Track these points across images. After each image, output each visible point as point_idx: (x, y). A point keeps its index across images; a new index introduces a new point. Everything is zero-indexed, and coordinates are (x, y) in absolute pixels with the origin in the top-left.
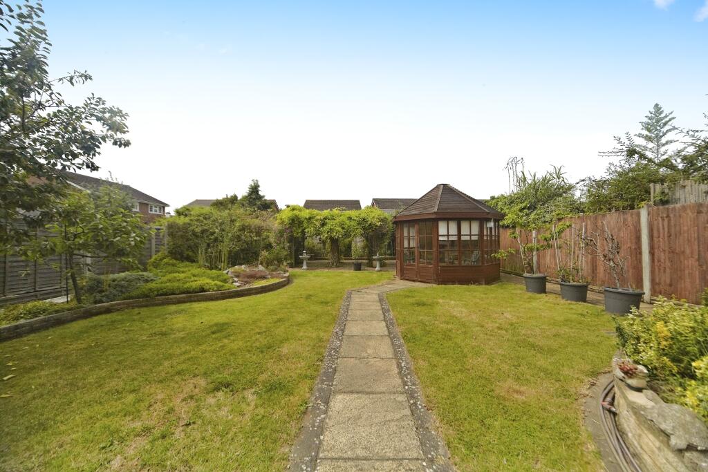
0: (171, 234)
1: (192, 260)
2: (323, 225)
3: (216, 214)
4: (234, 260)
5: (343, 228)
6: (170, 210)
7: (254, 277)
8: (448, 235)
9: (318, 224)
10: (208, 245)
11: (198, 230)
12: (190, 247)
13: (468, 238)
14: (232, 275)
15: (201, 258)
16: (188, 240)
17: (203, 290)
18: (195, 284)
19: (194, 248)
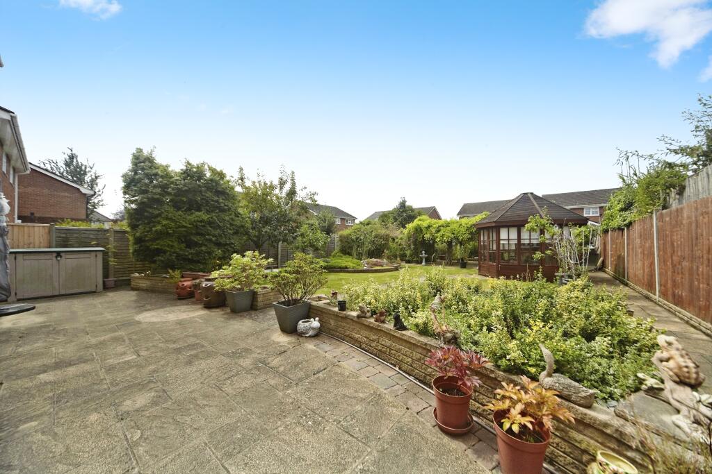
0: (341, 240)
1: (350, 254)
2: (438, 231)
3: (363, 228)
4: (371, 254)
5: (454, 234)
6: (357, 222)
7: (376, 265)
8: (509, 240)
9: (434, 231)
10: (358, 246)
11: (354, 238)
12: (350, 247)
13: (527, 242)
14: (365, 263)
15: (354, 253)
16: (349, 243)
17: (346, 268)
18: (344, 265)
19: (351, 248)
